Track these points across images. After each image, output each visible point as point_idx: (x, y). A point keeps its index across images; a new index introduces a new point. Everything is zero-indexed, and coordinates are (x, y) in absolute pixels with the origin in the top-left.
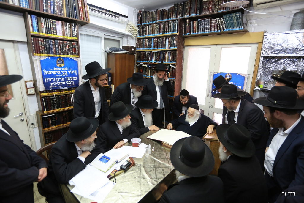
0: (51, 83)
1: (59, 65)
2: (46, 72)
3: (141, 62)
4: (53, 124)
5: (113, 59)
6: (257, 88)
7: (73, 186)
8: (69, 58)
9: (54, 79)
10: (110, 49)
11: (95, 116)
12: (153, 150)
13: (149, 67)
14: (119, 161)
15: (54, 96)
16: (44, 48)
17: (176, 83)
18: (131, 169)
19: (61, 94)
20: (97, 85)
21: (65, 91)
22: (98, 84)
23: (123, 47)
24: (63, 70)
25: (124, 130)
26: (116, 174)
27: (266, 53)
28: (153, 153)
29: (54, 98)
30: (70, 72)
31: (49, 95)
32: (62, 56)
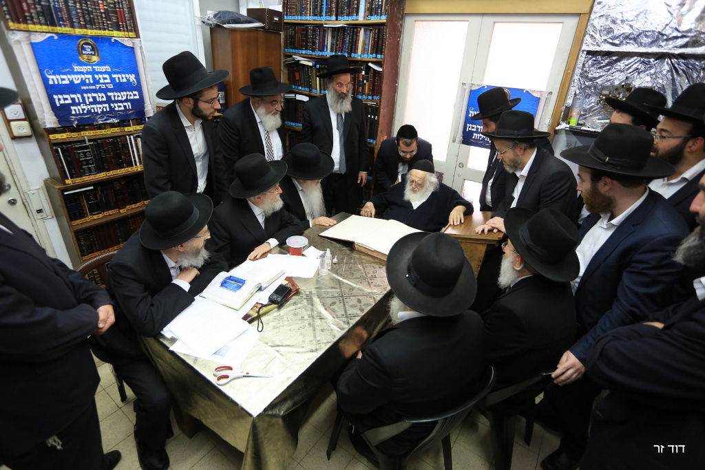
0: (73, 108)
1: (85, 57)
2: (53, 77)
3: (295, 54)
4: (92, 211)
5: (225, 44)
6: (563, 126)
7: (173, 340)
8: (108, 39)
9: (77, 97)
10: (215, 16)
11: (196, 189)
12: (335, 260)
13: (318, 66)
14: (264, 286)
15: (84, 141)
16: (35, 8)
17: (382, 110)
18: (291, 301)
19: (102, 137)
20: (196, 114)
21: (111, 127)
22: (200, 111)
23: (249, 11)
24: (98, 73)
25: (267, 220)
26: (261, 312)
27: (595, 43)
28: (335, 266)
29: (87, 147)
30: (119, 78)
31: (71, 140)
32: (90, 32)
